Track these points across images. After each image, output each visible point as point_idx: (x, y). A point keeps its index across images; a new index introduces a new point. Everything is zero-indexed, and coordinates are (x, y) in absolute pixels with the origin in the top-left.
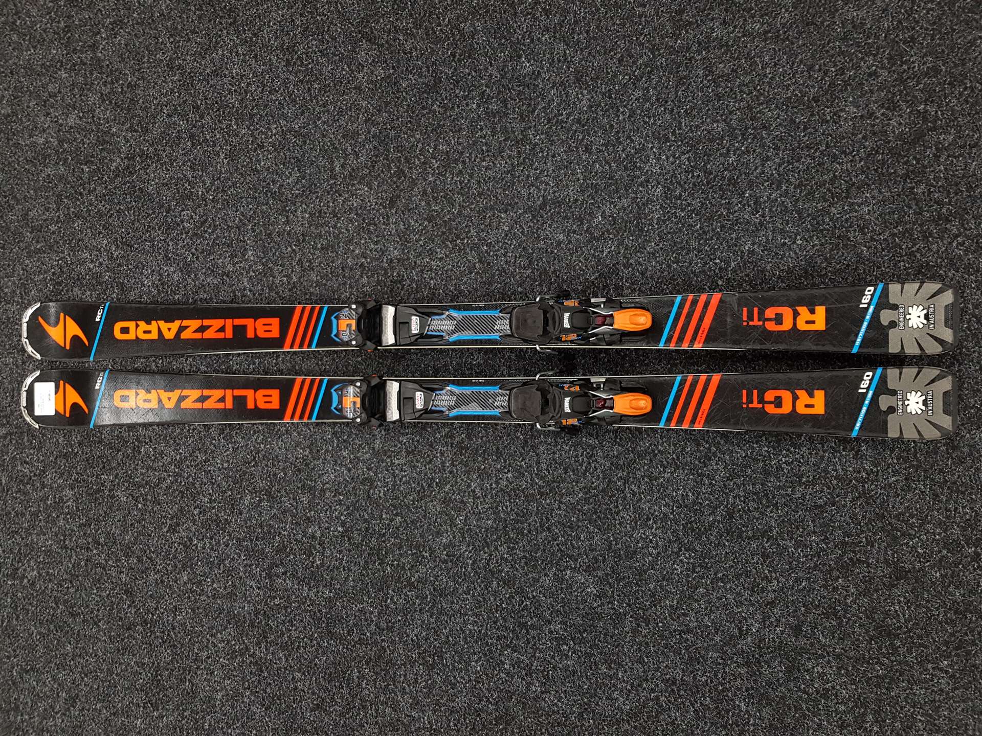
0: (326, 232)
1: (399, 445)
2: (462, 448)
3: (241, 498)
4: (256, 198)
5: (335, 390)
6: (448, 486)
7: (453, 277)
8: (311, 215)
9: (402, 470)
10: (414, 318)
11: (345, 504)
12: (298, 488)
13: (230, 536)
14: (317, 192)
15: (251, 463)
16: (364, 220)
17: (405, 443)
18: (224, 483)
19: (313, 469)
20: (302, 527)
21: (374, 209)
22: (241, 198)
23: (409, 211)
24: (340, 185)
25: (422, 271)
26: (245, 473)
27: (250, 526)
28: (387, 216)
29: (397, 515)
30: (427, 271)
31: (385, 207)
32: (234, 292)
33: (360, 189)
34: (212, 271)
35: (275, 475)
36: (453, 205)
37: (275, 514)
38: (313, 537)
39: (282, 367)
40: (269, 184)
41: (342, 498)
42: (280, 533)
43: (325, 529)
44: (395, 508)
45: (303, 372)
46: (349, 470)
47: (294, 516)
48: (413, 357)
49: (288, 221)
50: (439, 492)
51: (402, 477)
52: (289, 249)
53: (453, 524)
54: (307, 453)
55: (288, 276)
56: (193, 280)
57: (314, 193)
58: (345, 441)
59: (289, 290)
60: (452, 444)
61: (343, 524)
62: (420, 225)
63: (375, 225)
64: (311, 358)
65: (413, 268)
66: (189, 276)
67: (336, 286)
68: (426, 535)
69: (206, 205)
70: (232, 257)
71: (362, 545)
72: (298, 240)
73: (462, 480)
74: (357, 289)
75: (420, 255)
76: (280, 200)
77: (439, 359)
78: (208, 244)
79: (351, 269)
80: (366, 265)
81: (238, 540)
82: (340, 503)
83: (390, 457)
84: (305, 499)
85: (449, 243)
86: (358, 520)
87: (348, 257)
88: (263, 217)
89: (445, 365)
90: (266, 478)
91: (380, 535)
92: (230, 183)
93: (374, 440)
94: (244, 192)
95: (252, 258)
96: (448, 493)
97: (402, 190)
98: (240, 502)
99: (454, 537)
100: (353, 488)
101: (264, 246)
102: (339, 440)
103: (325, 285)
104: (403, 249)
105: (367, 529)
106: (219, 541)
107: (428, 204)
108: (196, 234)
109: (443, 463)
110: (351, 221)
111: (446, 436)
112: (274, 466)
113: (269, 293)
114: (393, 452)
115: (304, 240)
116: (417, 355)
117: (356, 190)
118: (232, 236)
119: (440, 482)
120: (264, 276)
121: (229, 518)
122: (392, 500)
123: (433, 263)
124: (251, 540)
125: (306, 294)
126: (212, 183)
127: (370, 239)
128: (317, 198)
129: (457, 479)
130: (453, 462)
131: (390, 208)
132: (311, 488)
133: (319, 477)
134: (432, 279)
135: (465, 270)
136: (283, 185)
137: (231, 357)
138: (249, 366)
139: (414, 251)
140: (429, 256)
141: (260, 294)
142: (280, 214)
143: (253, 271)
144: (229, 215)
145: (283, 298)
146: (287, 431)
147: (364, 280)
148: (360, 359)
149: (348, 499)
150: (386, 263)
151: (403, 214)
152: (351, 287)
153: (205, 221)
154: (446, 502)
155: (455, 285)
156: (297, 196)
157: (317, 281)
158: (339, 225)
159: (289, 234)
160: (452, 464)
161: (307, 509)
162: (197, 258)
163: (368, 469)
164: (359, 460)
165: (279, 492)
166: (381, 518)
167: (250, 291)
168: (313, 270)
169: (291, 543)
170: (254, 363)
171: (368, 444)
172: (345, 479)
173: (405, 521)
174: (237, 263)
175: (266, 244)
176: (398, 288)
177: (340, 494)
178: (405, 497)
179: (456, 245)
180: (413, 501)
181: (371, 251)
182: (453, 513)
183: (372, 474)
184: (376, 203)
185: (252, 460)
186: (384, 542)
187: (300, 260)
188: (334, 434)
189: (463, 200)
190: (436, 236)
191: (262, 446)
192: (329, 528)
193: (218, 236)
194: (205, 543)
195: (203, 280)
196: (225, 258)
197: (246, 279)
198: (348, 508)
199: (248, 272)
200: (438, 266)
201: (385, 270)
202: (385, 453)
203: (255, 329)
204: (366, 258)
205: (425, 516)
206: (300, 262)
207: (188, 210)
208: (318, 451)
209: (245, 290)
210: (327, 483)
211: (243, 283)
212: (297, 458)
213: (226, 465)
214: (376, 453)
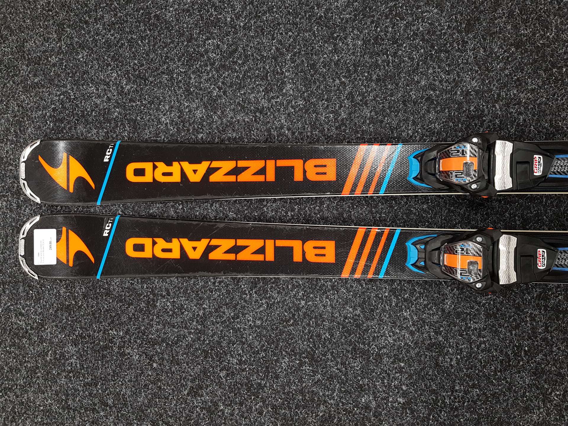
0: (383, 61)
1: (477, 307)
2: (560, 312)
3: (277, 361)
4: (296, 24)
5: (413, 244)
6: (540, 355)
7: (548, 112)
8: (365, 42)
9: (479, 336)
10: (537, 157)
11: (407, 373)
12: (348, 351)
13: (264, 402)
14: (373, 16)
15: (289, 321)
16: (432, 47)
17: (484, 304)
18: (257, 343)
19: (367, 330)
20: (353, 396)
21: (445, 33)
22: (279, 24)
23: (491, 35)
24: (401, 7)
25: (508, 105)
26: (281, 333)
27: (288, 393)
28: (463, 41)
29: (474, 386)
30: (515, 105)
31: (460, 32)
32: (269, 130)
33: (427, 11)
34: (243, 107)
35: (319, 336)
36: (548, 29)
37: (319, 380)
38: (367, 407)
39: (326, 214)
40: (313, 8)
41: (402, 365)
42: (325, 402)
43: (382, 399)
44: (471, 379)
45: (353, 221)
46: (412, 333)
47: (343, 383)
48: (496, 204)
49: (335, 50)
50: (528, 362)
51: (481, 344)
52: (337, 81)
53: (546, 399)
54: (358, 312)
55: (336, 113)
56: (220, 118)
57: (369, 17)
58: (406, 300)
59: (337, 128)
60: (546, 307)
61: (405, 394)
62: (505, 52)
63: (447, 51)
64: (363, 205)
65: (496, 101)
66: (215, 113)
67: (394, 123)
68: (512, 411)
69: (235, 33)
70: (267, 91)
71: (429, 419)
72: (349, 71)
73: (559, 349)
74: (422, 126)
75: (505, 86)
76: (326, 26)
77: (529, 208)
78: (237, 77)
79: (415, 103)
80: (434, 98)
81: (274, 407)
82: (401, 370)
83: (464, 320)
84: (357, 365)
85: (542, 72)
86: (424, 391)
87: (411, 90)
88: (305, 45)
89: (537, 215)
90: (309, 339)
91: (452, 409)
92: (265, 8)
93: (444, 300)
94: (282, 17)
95: (291, 92)
96: (539, 364)
97: (481, 12)
98: (276, 365)
99: (548, 414)
100: (417, 354)
101: (306, 78)
102: (398, 299)
103: (382, 122)
104: (483, 80)
105: (436, 402)
106: (251, 408)
107: (516, 27)
108: (223, 66)
109: (533, 328)
110: (416, 47)
111: (539, 296)
112: (317, 325)
113: (311, 132)
114: (469, 314)
115: (356, 71)
116: (500, 201)
117: (422, 12)
118: (267, 67)
119: (529, 350)
120: (305, 113)
121: (263, 382)
122: (467, 369)
123: (522, 95)
124: (290, 408)
125: (357, 132)
126: (244, 8)
127: (439, 67)
128: (372, 22)
129: (552, 348)
130: (547, 328)
131: (467, 32)
132: (364, 353)
133: (373, 340)
134: (520, 113)
135: (563, 104)
136: (330, 9)
137: (265, 203)
138: (287, 213)
139: (497, 81)
140: (517, 87)
141: (300, 133)
142: (326, 42)
143: (292, 107)
144: (263, 43)
145: (329, 137)
146: (333, 287)
147: (432, 116)
148: (425, 206)
149: (410, 366)
150: (461, 95)
151: (485, 39)
152: (414, 123)
153: (236, 50)
154: (537, 373)
155: (551, 121)
156: (347, 21)
157: (371, 118)
158: (400, 53)
159: (336, 64)
160: (546, 330)
161: (359, 375)
162: (225, 93)
163: (436, 333)
164: (424, 322)
165: (324, 355)
166: (453, 390)
167: (289, 129)
168: (366, 104)
169: (339, 413)
170: (293, 210)
171: (436, 305)
172: (406, 344)
173: (484, 394)
174: (273, 98)
175: (309, 76)
176: (476, 125)
177: (400, 360)
178: (484, 366)
179: (552, 75)
180: (495, 371)
181: (440, 82)
182: (546, 386)
183: (441, 339)
184: (449, 27)
185: (290, 318)
186: (456, 416)
187: (351, 93)
188: (393, 291)
189: (562, 23)
190: (525, 65)
191: (303, 302)
192: (386, 398)
193: (250, 68)
194: (234, 410)
195: (232, 118)
196: (259, 92)
197: (283, 117)
198: (411, 376)
199: (286, 108)
200: (528, 99)
201: (460, 104)
202: (458, 315)
203: (305, 172)
204: (434, 90)
205: (510, 389)
206: (350, 97)
207: (214, 39)
208: (372, 310)
209: (282, 127)
210: (384, 347)
211: (280, 121)
212: (346, 318)
213: (258, 322)
214: (447, 316)
